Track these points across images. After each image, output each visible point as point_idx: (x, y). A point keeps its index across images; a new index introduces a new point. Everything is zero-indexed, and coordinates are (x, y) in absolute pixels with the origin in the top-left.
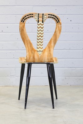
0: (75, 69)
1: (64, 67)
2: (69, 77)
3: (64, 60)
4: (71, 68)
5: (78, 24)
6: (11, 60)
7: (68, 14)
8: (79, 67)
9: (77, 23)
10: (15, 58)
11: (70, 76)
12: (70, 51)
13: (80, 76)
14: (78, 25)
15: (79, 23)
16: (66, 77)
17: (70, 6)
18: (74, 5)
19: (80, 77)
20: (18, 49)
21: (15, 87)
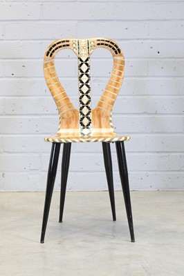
0: (167, 154)
1: (144, 152)
2: (155, 173)
3: (144, 135)
4: (158, 152)
5: (173, 60)
6: (32, 136)
7: (152, 39)
8: (175, 152)
9: (171, 58)
10: (40, 132)
12: (156, 116)
13: (179, 171)
14: (174, 62)
15: (175, 58)
16: (149, 173)
17: (156, 20)
18: (165, 20)
19: (178, 173)
20: (46, 112)
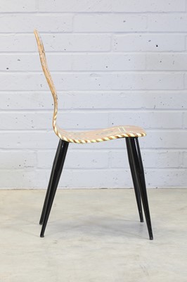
0: (165, 151)
1: (142, 148)
2: (153, 170)
4: (156, 149)
5: (172, 53)
6: (27, 132)
7: (150, 32)
8: (174, 148)
9: (169, 51)
10: (35, 128)
11: (155, 168)
12: (155, 111)
13: (178, 168)
14: (173, 56)
15: (174, 52)
16: (147, 170)
18: (163, 12)
19: (177, 170)
20: (42, 108)
21: (36, 191)
